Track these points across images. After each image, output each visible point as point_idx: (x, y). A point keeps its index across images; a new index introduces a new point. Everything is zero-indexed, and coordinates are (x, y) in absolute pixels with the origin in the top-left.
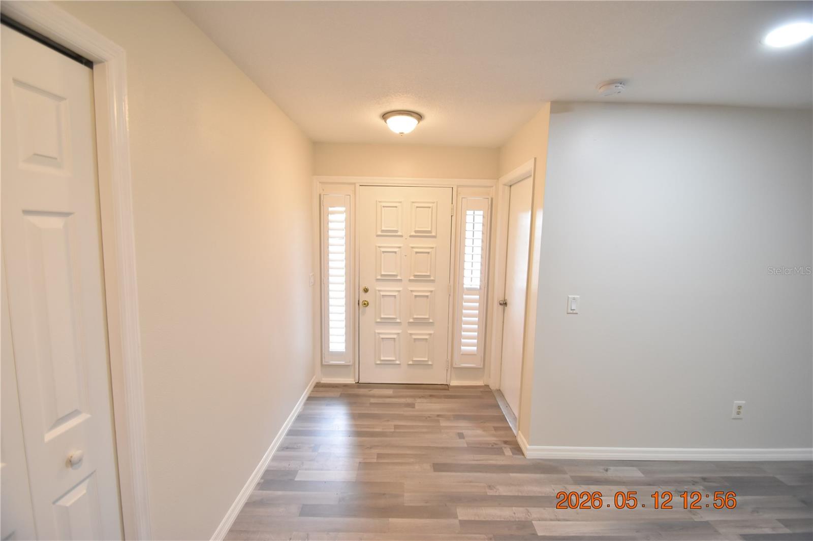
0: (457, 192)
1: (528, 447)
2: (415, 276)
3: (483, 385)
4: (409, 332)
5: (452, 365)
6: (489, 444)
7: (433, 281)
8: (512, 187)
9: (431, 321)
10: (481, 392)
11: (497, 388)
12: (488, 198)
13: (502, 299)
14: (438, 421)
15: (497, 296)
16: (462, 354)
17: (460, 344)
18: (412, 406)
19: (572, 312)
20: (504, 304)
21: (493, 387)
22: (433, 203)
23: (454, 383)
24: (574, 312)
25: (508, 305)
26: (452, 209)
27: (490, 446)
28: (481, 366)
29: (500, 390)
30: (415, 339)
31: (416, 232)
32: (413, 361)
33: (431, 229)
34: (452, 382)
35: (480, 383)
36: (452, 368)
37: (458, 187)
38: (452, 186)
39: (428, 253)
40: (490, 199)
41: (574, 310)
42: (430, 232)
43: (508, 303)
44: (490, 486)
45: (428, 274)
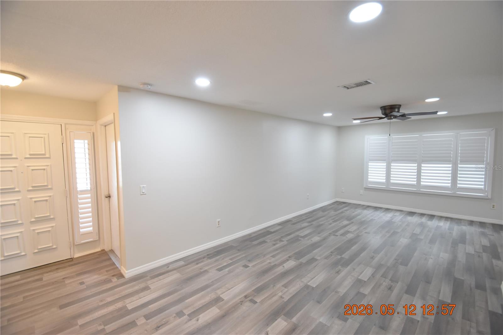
0: (65, 128)
1: (126, 272)
2: (33, 187)
3: (100, 250)
4: (32, 228)
5: (74, 244)
6: (102, 281)
7: (51, 189)
8: (107, 127)
9: (52, 217)
10: (98, 255)
11: (110, 249)
12: (90, 133)
13: (107, 194)
14: (64, 281)
15: (104, 193)
16: (81, 235)
17: (79, 228)
18: (41, 279)
19: (143, 193)
20: (109, 197)
21: (107, 249)
22: (46, 134)
23: (77, 255)
24: (144, 193)
25: (111, 197)
26: (63, 139)
27: (103, 281)
28: (98, 239)
29: (112, 250)
30: (38, 233)
31: (30, 155)
32: (38, 249)
33: (45, 152)
34: (75, 255)
35: (98, 250)
36: (75, 246)
37: (66, 124)
38: (60, 124)
39: (44, 169)
40: (92, 134)
41: (144, 192)
42: (44, 155)
43: (111, 195)
44: (101, 301)
45: (46, 184)
